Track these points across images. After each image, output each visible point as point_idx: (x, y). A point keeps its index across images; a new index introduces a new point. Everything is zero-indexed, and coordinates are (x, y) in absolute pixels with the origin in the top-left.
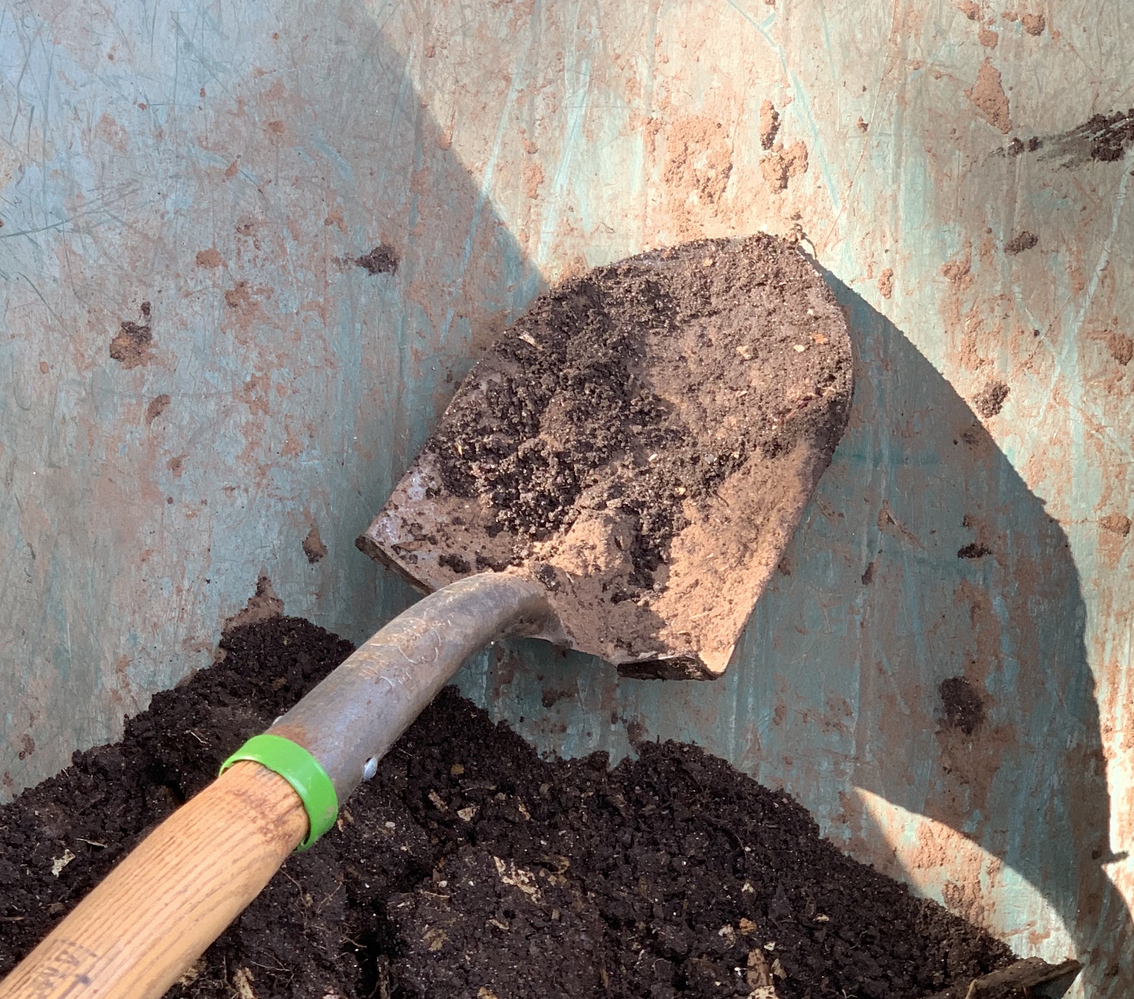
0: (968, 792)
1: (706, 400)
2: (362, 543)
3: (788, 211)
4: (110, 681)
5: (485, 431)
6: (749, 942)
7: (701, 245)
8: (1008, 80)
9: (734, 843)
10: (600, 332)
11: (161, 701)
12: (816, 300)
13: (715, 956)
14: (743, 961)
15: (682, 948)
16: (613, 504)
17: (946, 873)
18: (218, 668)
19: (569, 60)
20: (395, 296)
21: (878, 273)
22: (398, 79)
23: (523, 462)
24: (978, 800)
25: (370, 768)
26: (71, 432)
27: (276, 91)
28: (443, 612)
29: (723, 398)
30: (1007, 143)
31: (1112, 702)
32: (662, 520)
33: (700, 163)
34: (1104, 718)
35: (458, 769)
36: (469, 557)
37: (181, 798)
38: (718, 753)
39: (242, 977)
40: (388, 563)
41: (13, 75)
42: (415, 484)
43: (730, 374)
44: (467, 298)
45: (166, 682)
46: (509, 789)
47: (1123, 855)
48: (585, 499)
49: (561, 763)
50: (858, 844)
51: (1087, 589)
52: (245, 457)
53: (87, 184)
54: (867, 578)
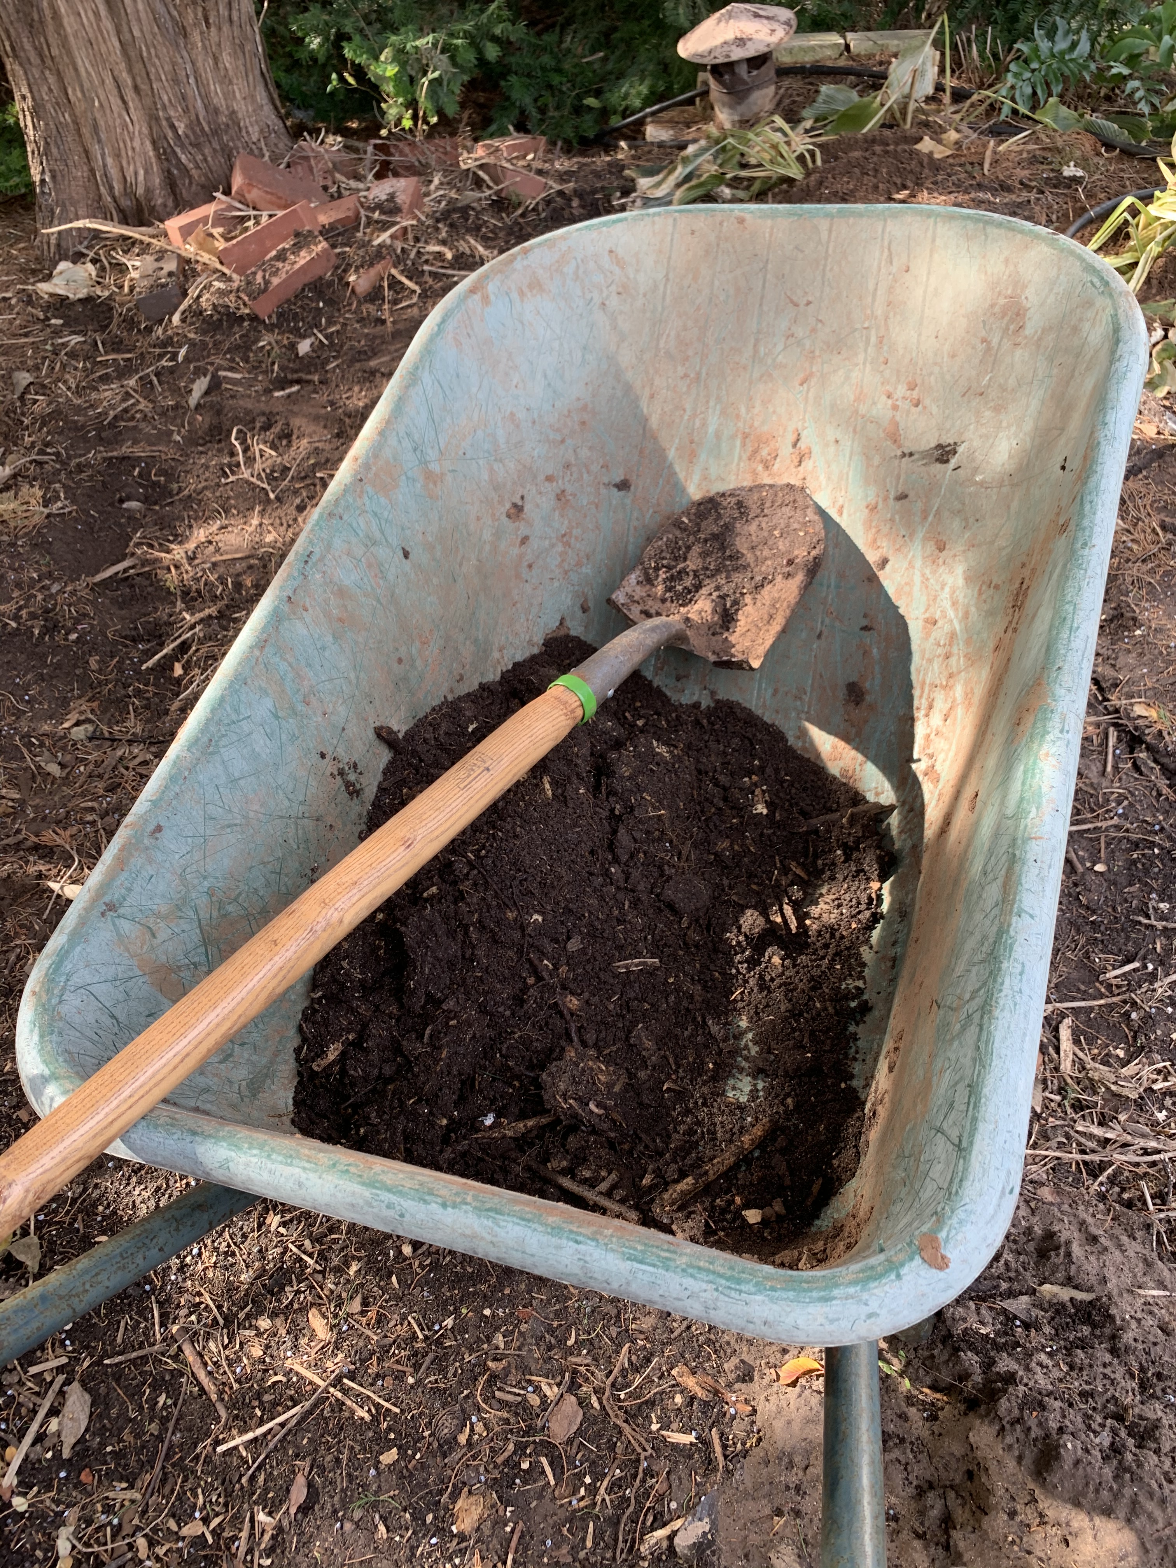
0: (854, 731)
1: (758, 553)
2: (609, 601)
3: (800, 476)
4: (496, 655)
5: (664, 558)
6: (756, 785)
7: (763, 486)
8: (902, 425)
9: (752, 744)
10: (716, 520)
11: (516, 665)
12: (811, 515)
13: (741, 789)
14: (753, 793)
15: (727, 785)
16: (715, 594)
17: (841, 764)
18: (541, 654)
19: (712, 404)
20: (628, 501)
21: (838, 505)
22: (637, 407)
23: (679, 572)
24: (858, 734)
25: (611, 693)
26: (487, 547)
27: (585, 408)
28: (645, 631)
29: (766, 552)
30: (899, 453)
31: (921, 697)
32: (736, 602)
33: (764, 453)
34: (916, 703)
35: (638, 704)
36: (653, 611)
37: (523, 704)
38: (748, 706)
39: (546, 780)
40: (619, 610)
41: (474, 390)
42: (633, 578)
43: (770, 543)
44: (659, 505)
45: (519, 658)
46: (659, 714)
47: (919, 760)
48: (704, 591)
49: (681, 705)
50: (804, 748)
51: (915, 647)
52: (560, 566)
53: (502, 441)
54: (819, 636)
